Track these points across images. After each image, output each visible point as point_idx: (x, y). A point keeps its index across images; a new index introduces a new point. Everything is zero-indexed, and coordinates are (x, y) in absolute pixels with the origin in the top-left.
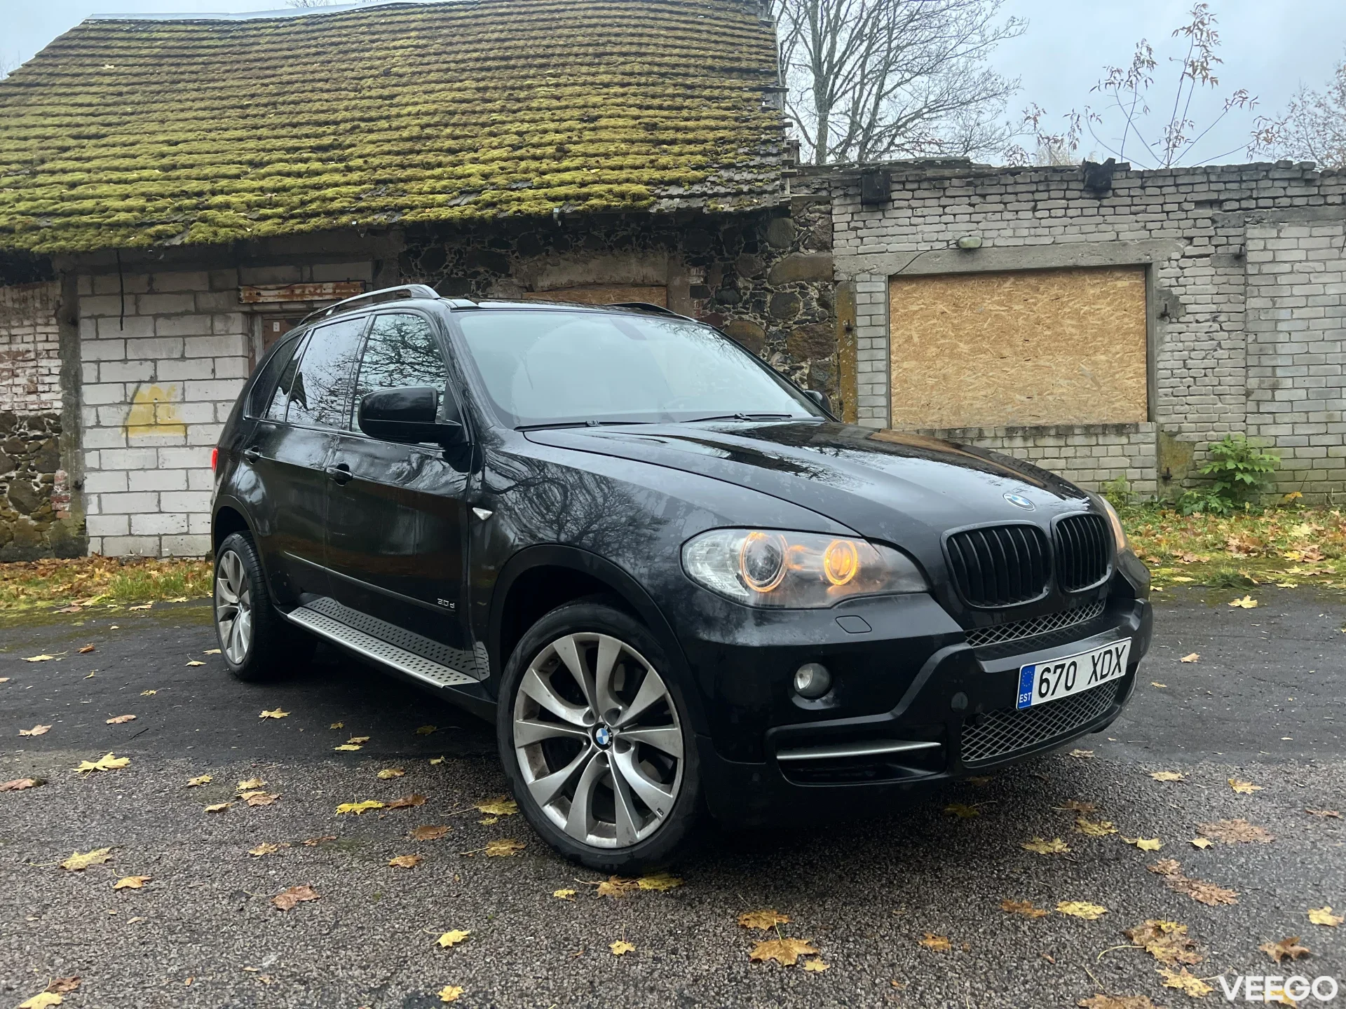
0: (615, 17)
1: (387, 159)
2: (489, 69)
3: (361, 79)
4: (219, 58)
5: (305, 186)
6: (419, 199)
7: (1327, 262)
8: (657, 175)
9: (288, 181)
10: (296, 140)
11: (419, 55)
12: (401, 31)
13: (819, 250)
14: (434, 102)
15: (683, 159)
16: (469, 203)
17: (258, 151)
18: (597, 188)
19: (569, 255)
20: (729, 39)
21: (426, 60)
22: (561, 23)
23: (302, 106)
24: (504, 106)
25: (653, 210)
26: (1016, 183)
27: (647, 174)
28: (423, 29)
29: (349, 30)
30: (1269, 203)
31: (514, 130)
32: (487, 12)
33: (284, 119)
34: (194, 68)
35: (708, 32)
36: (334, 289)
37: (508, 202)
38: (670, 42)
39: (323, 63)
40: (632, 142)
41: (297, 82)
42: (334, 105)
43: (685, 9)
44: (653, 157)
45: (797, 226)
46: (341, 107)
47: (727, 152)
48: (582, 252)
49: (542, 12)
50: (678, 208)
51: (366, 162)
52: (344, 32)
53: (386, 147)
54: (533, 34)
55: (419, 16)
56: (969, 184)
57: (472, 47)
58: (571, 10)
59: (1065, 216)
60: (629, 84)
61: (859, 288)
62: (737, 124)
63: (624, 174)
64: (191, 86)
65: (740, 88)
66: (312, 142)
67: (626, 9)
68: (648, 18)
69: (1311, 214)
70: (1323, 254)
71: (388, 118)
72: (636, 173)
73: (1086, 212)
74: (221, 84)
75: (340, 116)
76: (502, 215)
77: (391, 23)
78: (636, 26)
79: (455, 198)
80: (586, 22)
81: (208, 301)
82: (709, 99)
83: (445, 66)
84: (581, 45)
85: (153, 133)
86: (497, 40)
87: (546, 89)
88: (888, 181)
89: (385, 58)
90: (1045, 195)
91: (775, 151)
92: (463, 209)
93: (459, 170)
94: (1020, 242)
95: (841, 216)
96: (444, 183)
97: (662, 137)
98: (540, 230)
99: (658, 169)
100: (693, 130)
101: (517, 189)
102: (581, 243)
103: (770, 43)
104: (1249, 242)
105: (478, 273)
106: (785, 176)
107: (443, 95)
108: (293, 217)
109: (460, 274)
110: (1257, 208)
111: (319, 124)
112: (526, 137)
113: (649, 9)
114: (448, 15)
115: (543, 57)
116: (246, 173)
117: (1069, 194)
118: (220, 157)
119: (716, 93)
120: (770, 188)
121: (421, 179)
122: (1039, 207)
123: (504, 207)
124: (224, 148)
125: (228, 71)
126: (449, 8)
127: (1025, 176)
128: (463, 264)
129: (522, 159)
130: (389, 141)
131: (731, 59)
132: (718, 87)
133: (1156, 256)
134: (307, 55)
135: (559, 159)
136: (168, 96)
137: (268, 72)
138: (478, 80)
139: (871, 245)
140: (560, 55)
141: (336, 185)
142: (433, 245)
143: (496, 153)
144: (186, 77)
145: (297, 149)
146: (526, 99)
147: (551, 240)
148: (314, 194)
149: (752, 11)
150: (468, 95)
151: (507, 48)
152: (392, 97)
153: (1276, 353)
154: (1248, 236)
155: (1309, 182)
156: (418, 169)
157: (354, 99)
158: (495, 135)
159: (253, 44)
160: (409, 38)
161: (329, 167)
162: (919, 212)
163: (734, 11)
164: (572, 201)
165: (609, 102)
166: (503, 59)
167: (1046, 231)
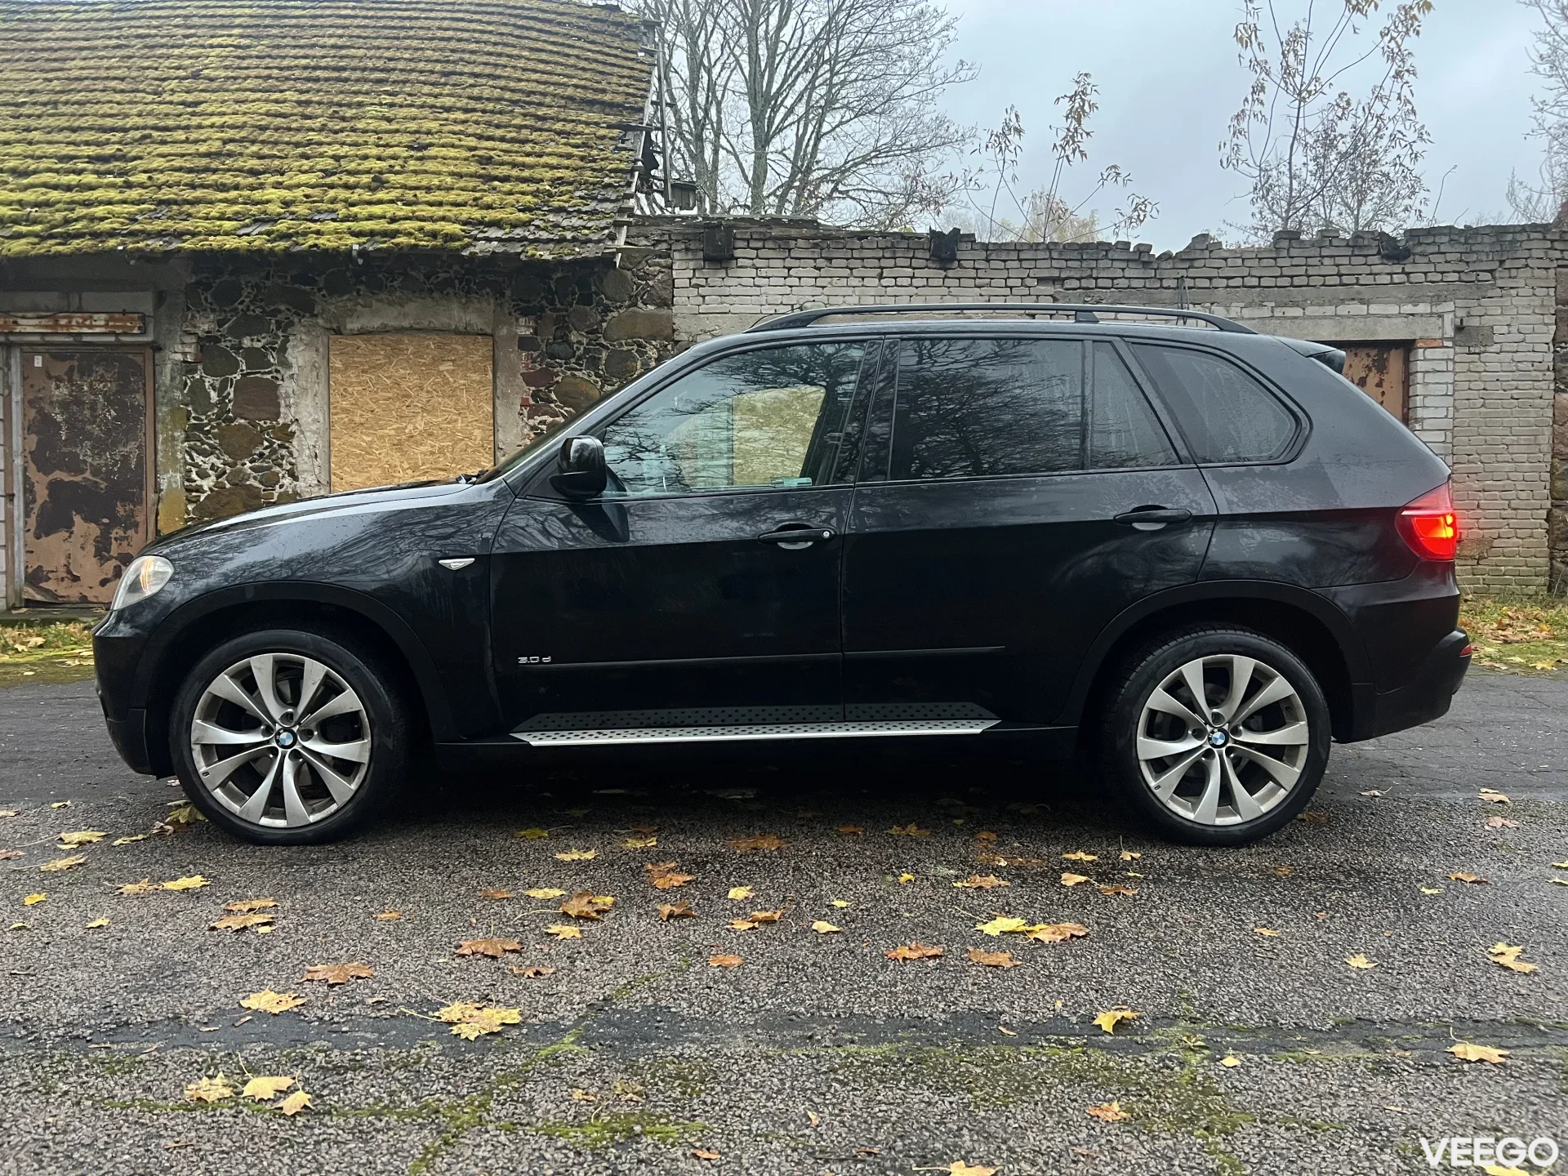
0: (474, 31)
1: (176, 176)
2: (317, 80)
3: (164, 80)
5: (73, 202)
6: (203, 225)
8: (477, 214)
9: (54, 195)
10: (72, 147)
11: (239, 57)
12: (223, 27)
13: (659, 306)
14: (245, 113)
15: (511, 199)
16: (260, 233)
17: (26, 157)
18: (408, 225)
19: (383, 296)
20: (600, 68)
21: (245, 63)
22: (412, 33)
23: (89, 108)
24: (324, 125)
25: (465, 253)
26: (862, 248)
27: (465, 213)
28: (248, 27)
29: (162, 21)
30: (1108, 283)
31: (330, 153)
32: (328, 12)
33: (63, 122)
35: (577, 57)
36: (107, 321)
37: (305, 234)
38: (531, 65)
39: (123, 57)
40: (460, 176)
41: (86, 78)
42: (126, 108)
43: (557, 29)
44: (478, 195)
45: (635, 280)
46: (135, 111)
47: (562, 194)
48: (398, 294)
49: (392, 18)
50: (494, 252)
51: (150, 178)
52: (154, 23)
53: (178, 163)
54: (376, 43)
55: (247, 11)
56: (816, 246)
57: (302, 52)
59: (911, 285)
60: (474, 110)
62: (581, 164)
63: (441, 212)
65: (597, 124)
66: (92, 151)
67: (489, 23)
68: (512, 35)
71: (187, 128)
72: (455, 210)
73: (931, 282)
75: (130, 122)
76: (298, 248)
77: (212, 16)
78: (495, 44)
79: (247, 226)
80: (439, 34)
82: (559, 133)
83: (267, 72)
84: (428, 61)
86: (333, 47)
87: (378, 108)
88: (731, 237)
89: (197, 58)
90: (891, 263)
91: (613, 197)
92: (256, 239)
93: (257, 195)
95: (682, 272)
96: (237, 208)
97: (495, 173)
98: (348, 265)
99: (481, 208)
100: (531, 167)
101: (318, 220)
102: (396, 284)
103: (644, 75)
105: (280, 311)
106: (618, 225)
107: (255, 107)
108: (52, 236)
109: (258, 311)
110: (1097, 287)
111: (105, 130)
112: (342, 162)
113: (515, 25)
114: (282, 12)
115: (382, 71)
116: (7, 183)
117: (915, 263)
119: (569, 127)
120: (595, 237)
121: (211, 202)
122: (885, 275)
123: (301, 240)
125: (7, 61)
127: (871, 241)
128: (261, 300)
129: (332, 186)
130: (183, 155)
131: (595, 90)
134: (106, 47)
135: (373, 190)
137: (55, 65)
138: (301, 92)
139: (713, 304)
140: (402, 70)
141: (110, 203)
142: (226, 277)
143: (303, 178)
145: (72, 158)
146: (352, 118)
147: (364, 278)
148: (81, 211)
149: (633, 37)
150: (285, 108)
151: (342, 57)
152: (197, 104)
155: (1146, 264)
156: (210, 191)
157: (151, 103)
158: (307, 157)
159: (43, 30)
160: (230, 36)
161: (106, 181)
162: (763, 272)
163: (613, 35)
164: (378, 238)
165: (446, 128)
166: (335, 69)
167: (891, 300)
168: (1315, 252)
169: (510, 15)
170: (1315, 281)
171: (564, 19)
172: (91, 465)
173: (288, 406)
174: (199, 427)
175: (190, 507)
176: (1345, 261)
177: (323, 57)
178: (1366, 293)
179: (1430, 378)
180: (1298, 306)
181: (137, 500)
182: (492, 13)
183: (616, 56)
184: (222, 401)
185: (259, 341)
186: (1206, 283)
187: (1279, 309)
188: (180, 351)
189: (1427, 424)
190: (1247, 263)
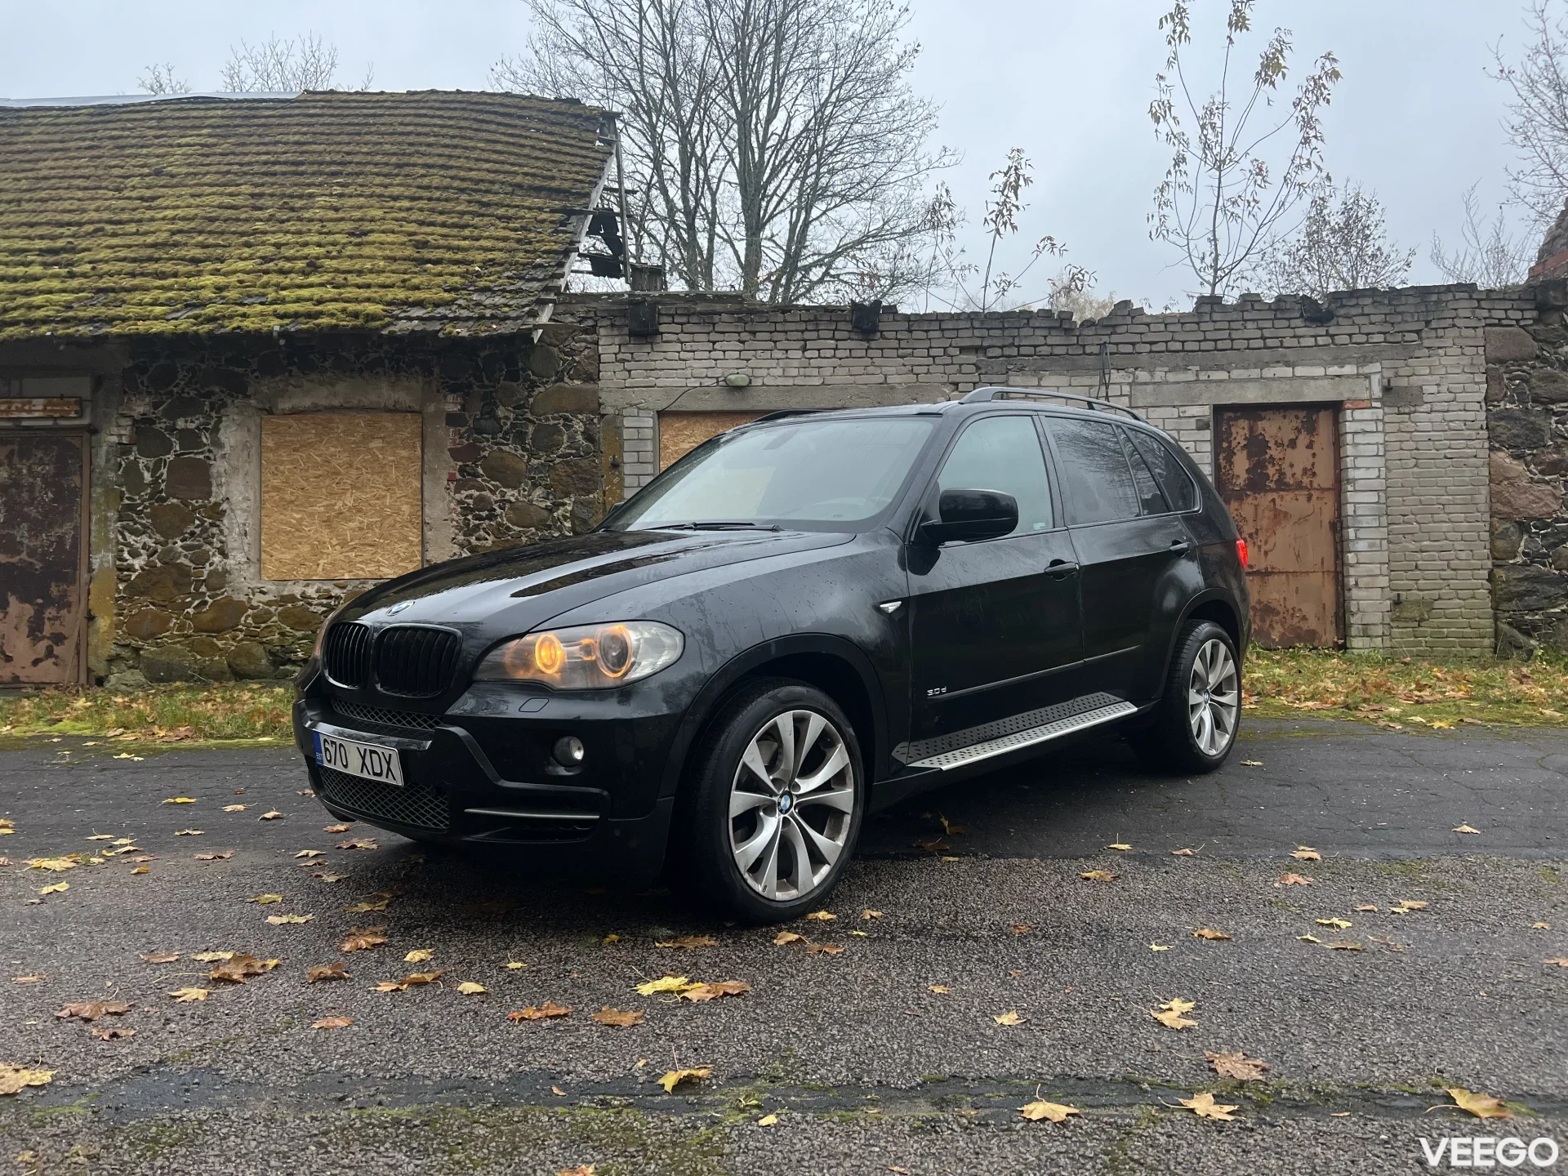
0: (435, 125)
1: (118, 266)
2: (274, 174)
3: (128, 177)
5: (15, 292)
6: (135, 311)
8: (401, 294)
10: (26, 241)
11: (203, 155)
13: (585, 381)
14: (198, 206)
15: (439, 280)
16: (188, 317)
18: (331, 307)
19: (313, 376)
20: (554, 157)
21: (208, 160)
22: (373, 129)
23: (51, 205)
24: (273, 215)
25: (385, 332)
26: (785, 321)
27: (390, 295)
28: (218, 127)
29: (136, 123)
30: (1031, 350)
31: (273, 241)
32: (297, 111)
33: (23, 218)
35: (533, 147)
36: (45, 406)
37: (231, 317)
38: (485, 155)
39: (92, 158)
40: (394, 259)
41: (54, 177)
42: (86, 204)
43: (517, 122)
44: (406, 277)
45: (562, 356)
46: (93, 207)
47: (491, 274)
48: (329, 374)
49: (358, 116)
50: (413, 331)
51: (94, 268)
52: (129, 125)
53: (122, 254)
54: (338, 139)
55: (219, 112)
56: (740, 320)
57: (263, 149)
58: (389, 115)
59: (834, 357)
60: (420, 198)
61: (627, 422)
62: (516, 246)
63: (366, 293)
65: (540, 209)
66: (44, 244)
67: (450, 118)
69: (1070, 364)
71: (140, 221)
72: (382, 292)
73: (854, 353)
75: (86, 217)
76: (222, 330)
77: (185, 118)
78: (453, 137)
79: (178, 311)
80: (400, 129)
82: (500, 218)
83: (227, 168)
84: (385, 154)
86: (297, 143)
87: (327, 199)
88: (655, 313)
89: (163, 156)
90: (814, 335)
91: (542, 276)
92: (184, 323)
93: (193, 281)
94: (790, 382)
95: (608, 348)
96: (170, 294)
97: (429, 256)
99: (408, 289)
100: (466, 250)
101: (247, 304)
105: (213, 393)
106: (541, 303)
107: (209, 200)
109: (192, 393)
110: (1019, 355)
111: (61, 225)
112: (283, 249)
113: (475, 120)
115: (338, 164)
117: (838, 335)
119: (511, 212)
121: (147, 289)
122: (808, 347)
123: (226, 323)
126: (256, 105)
128: (196, 383)
130: (130, 246)
134: (79, 148)
135: (306, 275)
137: (27, 166)
138: (257, 185)
139: (639, 378)
140: (357, 163)
141: (50, 292)
142: (162, 362)
143: (241, 265)
145: (24, 251)
146: (301, 208)
147: (296, 360)
148: (21, 300)
149: (591, 128)
150: (238, 201)
151: (302, 153)
152: (153, 199)
154: (1011, 383)
155: (1069, 331)
156: (149, 279)
157: (111, 199)
158: (250, 245)
159: (23, 134)
160: (199, 135)
161: (50, 271)
162: (688, 346)
163: (570, 126)
164: (301, 319)
165: (389, 216)
166: (294, 163)
167: (815, 372)
168: (1235, 316)
169: (472, 110)
170: (1237, 344)
171: (525, 113)
172: (28, 547)
173: (220, 485)
174: (132, 508)
175: (121, 587)
176: (1269, 324)
177: (284, 153)
178: (1291, 355)
179: (1359, 439)
180: (1223, 369)
181: (71, 580)
182: (455, 109)
183: (571, 146)
184: (155, 481)
185: (192, 422)
186: (1129, 349)
187: (1204, 373)
188: (115, 434)
189: (1360, 485)
190: (1170, 328)
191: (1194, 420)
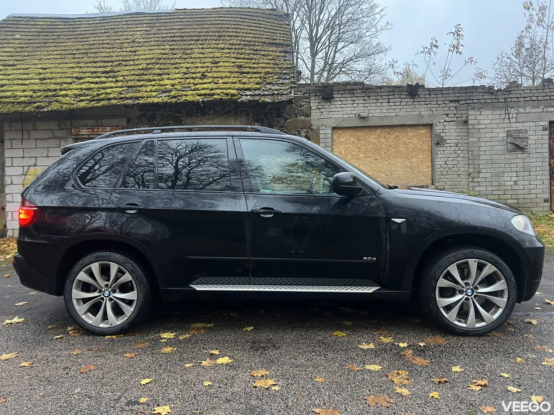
0: (227, 21)
1: (133, 77)
2: (175, 41)
3: (123, 43)
4: (64, 33)
5: (99, 88)
6: (145, 94)
7: (499, 124)
8: (241, 86)
9: (92, 86)
10: (95, 69)
11: (147, 34)
12: (139, 24)
13: (305, 117)
14: (153, 54)
15: (252, 80)
16: (165, 96)
17: (80, 73)
18: (217, 91)
19: (206, 117)
20: (272, 31)
21: (150, 36)
22: (205, 23)
23: (99, 55)
24: (181, 57)
25: (239, 100)
26: (381, 92)
27: (237, 86)
28: (149, 23)
29: (118, 23)
30: (477, 101)
31: (185, 66)
32: (175, 17)
33: (91, 60)
34: (53, 37)
35: (264, 28)
36: (111, 129)
37: (181, 96)
38: (249, 31)
39: (107, 36)
40: (232, 72)
41: (96, 44)
42: (112, 54)
43: (255, 18)
44: (240, 79)
45: (297, 107)
46: (115, 55)
47: (269, 77)
48: (212, 116)
49: (198, 18)
50: (249, 100)
51: (124, 78)
52: (116, 24)
53: (133, 72)
54: (194, 27)
55: (147, 18)
56: (363, 92)
57: (168, 31)
58: (209, 17)
59: (400, 105)
60: (231, 49)
61: (321, 132)
62: (274, 66)
63: (228, 86)
64: (52, 45)
65: (276, 51)
66: (102, 69)
67: (231, 18)
68: (240, 21)
69: (493, 106)
70: (497, 121)
71: (134, 60)
72: (233, 85)
73: (408, 104)
74: (65, 44)
75: (114, 59)
76: (179, 101)
77: (135, 20)
78: (235, 25)
79: (160, 94)
80: (215, 22)
81: (59, 133)
82: (263, 55)
83: (157, 39)
84: (213, 32)
85: (36, 64)
86: (179, 29)
87: (198, 50)
88: (332, 90)
89: (133, 35)
90: (393, 97)
91: (288, 78)
92: (163, 98)
93: (162, 83)
94: (383, 115)
95: (314, 104)
96: (156, 88)
97: (244, 71)
98: (195, 107)
99: (242, 84)
100: (256, 68)
101: (185, 91)
102: (211, 112)
103: (288, 33)
104: (469, 116)
105: (170, 124)
106: (291, 88)
108: (94, 100)
110: (472, 103)
111: (105, 62)
112: (189, 69)
113: (240, 18)
114: (159, 18)
115: (197, 36)
116: (75, 82)
117: (402, 97)
118: (64, 75)
119: (266, 53)
120: (285, 93)
121: (147, 86)
122: (390, 101)
123: (180, 98)
124: (66, 71)
125: (68, 39)
126: (159, 15)
127: (385, 89)
128: (163, 120)
129: (187, 78)
130: (134, 70)
132: (267, 51)
133: (435, 121)
134: (101, 33)
135: (202, 79)
136: (43, 49)
137: (84, 40)
138: (171, 45)
139: (325, 115)
140: (204, 36)
141: (112, 88)
142: (151, 112)
143: (177, 76)
144: (50, 41)
145: (96, 72)
146: (190, 54)
148: (102, 91)
149: (282, 19)
150: (166, 51)
151: (182, 32)
152: (135, 51)
153: (479, 159)
154: (469, 114)
155: (492, 94)
156: (145, 82)
157: (120, 52)
158: (177, 68)
159: (78, 28)
160: (143, 27)
161: (109, 80)
162: (344, 103)
163: (274, 19)
164: (207, 96)
165: (223, 56)
166: (181, 37)
167: (393, 111)
169: (238, 14)
171: (257, 15)
177: (176, 33)
180: (553, 107)
182: (232, 14)
186: (516, 100)
187: (545, 109)
190: (532, 91)
191: (541, 127)
